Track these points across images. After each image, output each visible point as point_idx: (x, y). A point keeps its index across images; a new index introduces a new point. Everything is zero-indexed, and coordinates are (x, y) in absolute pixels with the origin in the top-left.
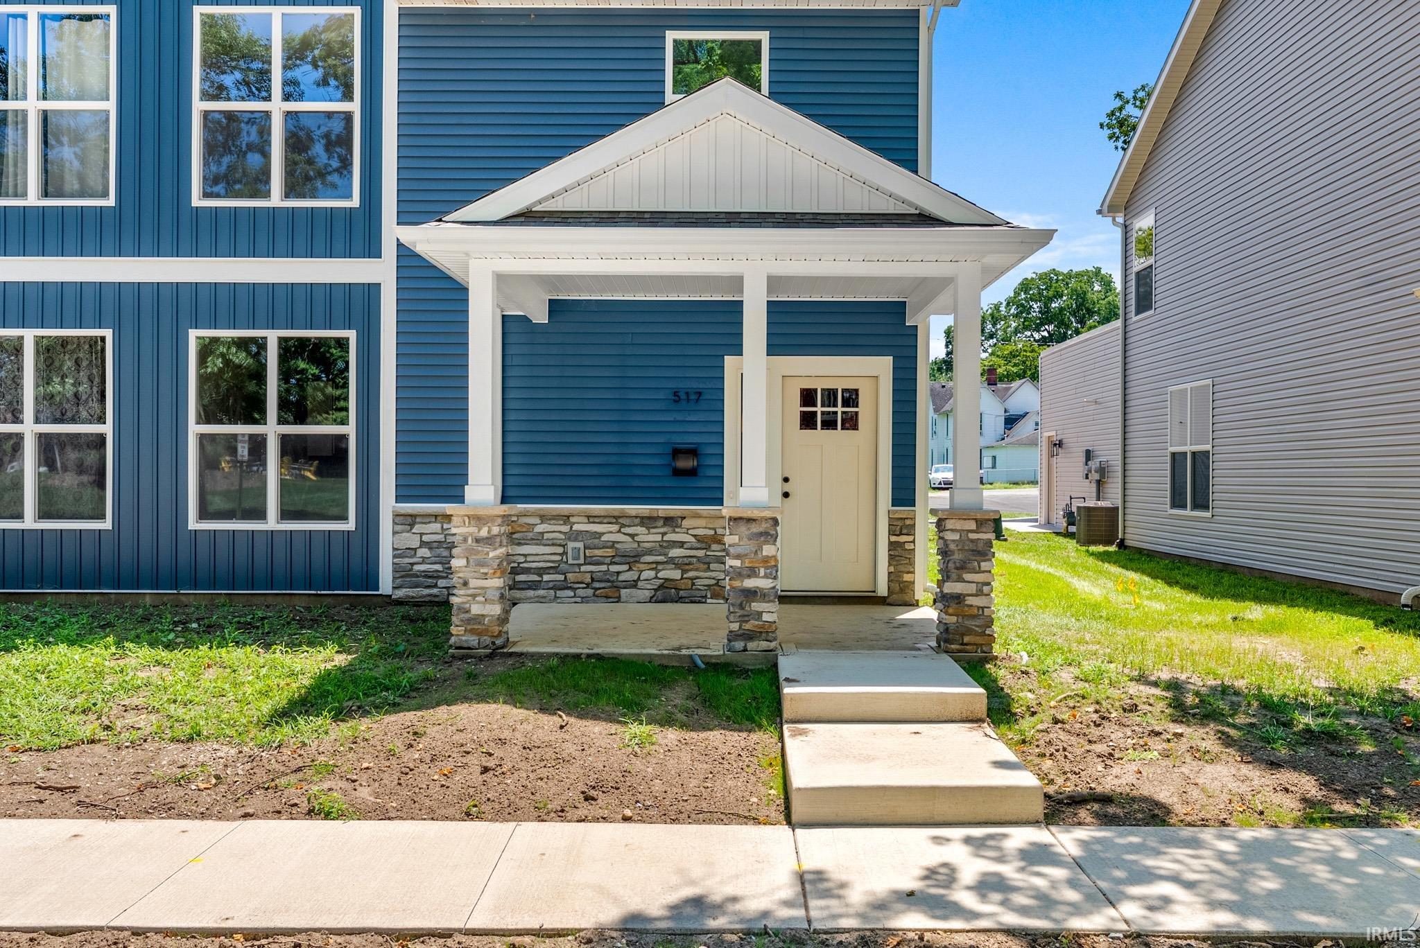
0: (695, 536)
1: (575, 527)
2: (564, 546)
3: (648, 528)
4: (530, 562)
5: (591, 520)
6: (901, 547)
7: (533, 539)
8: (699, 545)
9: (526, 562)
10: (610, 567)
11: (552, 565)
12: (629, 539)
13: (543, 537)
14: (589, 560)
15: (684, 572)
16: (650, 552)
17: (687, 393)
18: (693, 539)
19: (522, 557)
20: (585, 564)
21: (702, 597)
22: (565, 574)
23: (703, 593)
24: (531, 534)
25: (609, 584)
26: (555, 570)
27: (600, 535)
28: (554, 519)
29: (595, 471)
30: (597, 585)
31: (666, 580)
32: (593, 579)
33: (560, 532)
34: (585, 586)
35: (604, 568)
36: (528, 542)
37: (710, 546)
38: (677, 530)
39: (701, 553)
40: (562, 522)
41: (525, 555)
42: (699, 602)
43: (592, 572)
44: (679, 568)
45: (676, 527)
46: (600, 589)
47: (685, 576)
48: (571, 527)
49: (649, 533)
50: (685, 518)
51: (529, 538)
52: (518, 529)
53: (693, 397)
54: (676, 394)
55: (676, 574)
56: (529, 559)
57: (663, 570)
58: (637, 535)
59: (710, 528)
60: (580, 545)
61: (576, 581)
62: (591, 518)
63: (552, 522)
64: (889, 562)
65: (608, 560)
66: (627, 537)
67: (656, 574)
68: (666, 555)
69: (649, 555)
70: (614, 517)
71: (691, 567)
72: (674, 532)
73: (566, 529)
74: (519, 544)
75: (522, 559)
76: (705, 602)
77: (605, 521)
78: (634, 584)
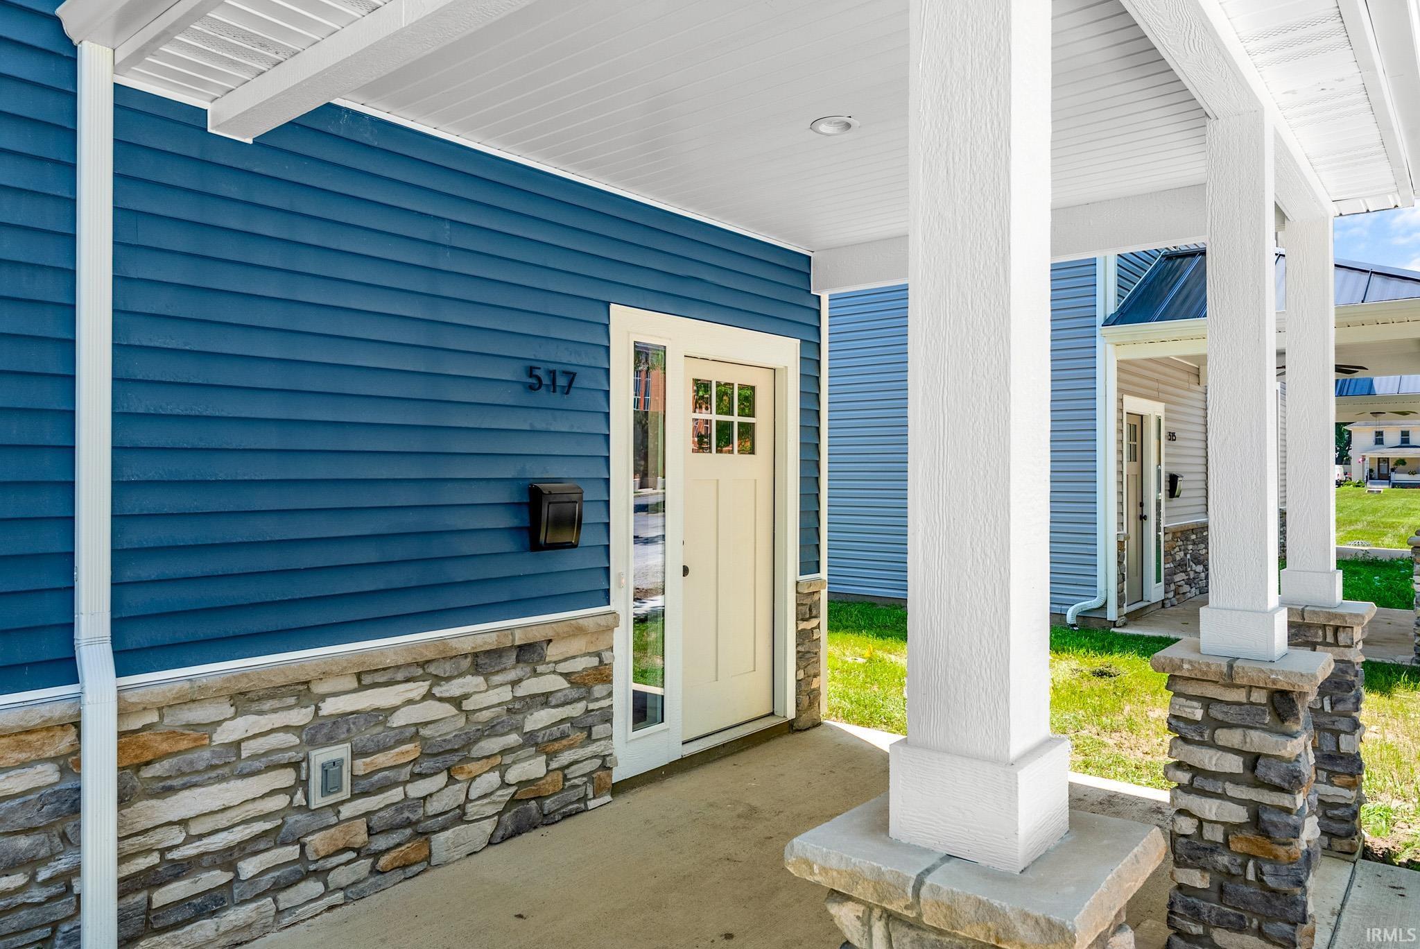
0: (566, 675)
1: (330, 707)
2: (296, 765)
3: (487, 677)
4: (200, 837)
5: (367, 680)
6: (808, 637)
7: (213, 767)
8: (574, 694)
9: (190, 839)
10: (409, 787)
11: (268, 826)
12: (449, 710)
13: (239, 755)
14: (364, 784)
15: (551, 756)
16: (491, 729)
17: (552, 374)
18: (564, 684)
19: (176, 829)
20: (354, 797)
21: (579, 801)
22: (298, 841)
23: (580, 792)
24: (206, 754)
25: (408, 831)
26: (275, 838)
27: (380, 715)
28: (272, 697)
29: (368, 554)
30: (381, 843)
31: (520, 784)
32: (371, 832)
33: (286, 729)
34: (353, 855)
35: (396, 795)
36: (195, 779)
37: (589, 691)
38: (540, 669)
39: (576, 710)
40: (292, 701)
41: (183, 823)
42: (578, 812)
43: (368, 814)
44: (539, 752)
45: (538, 663)
46: (388, 850)
47: (554, 765)
48: (318, 709)
49: (489, 688)
50: (550, 641)
51: (201, 766)
52: (165, 747)
53: (562, 381)
54: (531, 371)
55: (533, 767)
56: (195, 829)
57: (514, 762)
58: (466, 696)
59: (589, 654)
60: (341, 752)
61: (332, 849)
62: (365, 678)
63: (268, 705)
64: (797, 664)
65: (405, 774)
66: (447, 706)
67: (502, 777)
68: (518, 728)
69: (489, 736)
70: (418, 664)
71: (564, 742)
72: (535, 673)
73: (301, 716)
74: (169, 791)
75: (177, 836)
76: (586, 810)
77: (400, 676)
78: (460, 816)
